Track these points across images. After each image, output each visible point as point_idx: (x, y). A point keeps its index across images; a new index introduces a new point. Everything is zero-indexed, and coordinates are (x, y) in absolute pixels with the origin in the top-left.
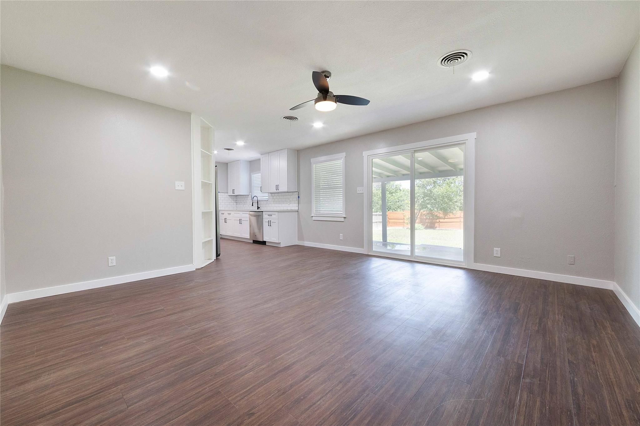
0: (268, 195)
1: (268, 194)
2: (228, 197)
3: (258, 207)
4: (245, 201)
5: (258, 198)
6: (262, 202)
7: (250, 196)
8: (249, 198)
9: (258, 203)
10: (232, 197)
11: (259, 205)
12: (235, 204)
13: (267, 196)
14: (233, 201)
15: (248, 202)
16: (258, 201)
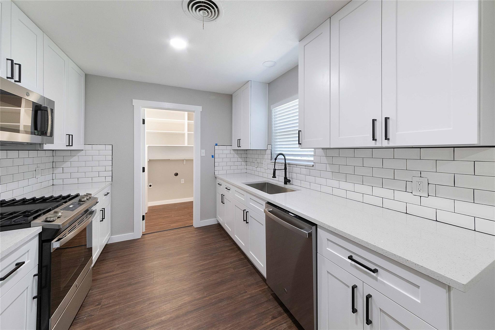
0: (315, 153)
1: (313, 149)
2: (232, 152)
3: (285, 178)
4: (259, 161)
5: (287, 157)
6: (296, 169)
7: (268, 152)
8: (266, 157)
9: (285, 169)
10: (239, 152)
11: (287, 173)
12: (243, 163)
13: (311, 156)
14: (240, 160)
15: (264, 162)
16: (287, 165)
